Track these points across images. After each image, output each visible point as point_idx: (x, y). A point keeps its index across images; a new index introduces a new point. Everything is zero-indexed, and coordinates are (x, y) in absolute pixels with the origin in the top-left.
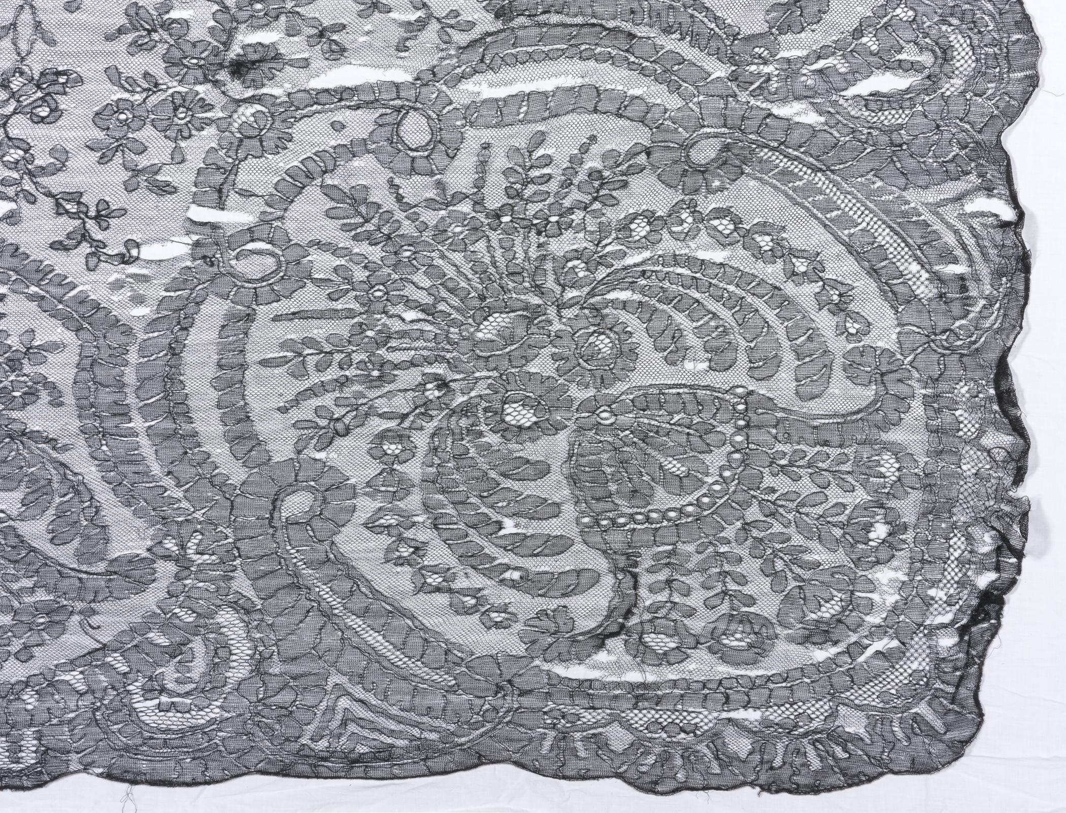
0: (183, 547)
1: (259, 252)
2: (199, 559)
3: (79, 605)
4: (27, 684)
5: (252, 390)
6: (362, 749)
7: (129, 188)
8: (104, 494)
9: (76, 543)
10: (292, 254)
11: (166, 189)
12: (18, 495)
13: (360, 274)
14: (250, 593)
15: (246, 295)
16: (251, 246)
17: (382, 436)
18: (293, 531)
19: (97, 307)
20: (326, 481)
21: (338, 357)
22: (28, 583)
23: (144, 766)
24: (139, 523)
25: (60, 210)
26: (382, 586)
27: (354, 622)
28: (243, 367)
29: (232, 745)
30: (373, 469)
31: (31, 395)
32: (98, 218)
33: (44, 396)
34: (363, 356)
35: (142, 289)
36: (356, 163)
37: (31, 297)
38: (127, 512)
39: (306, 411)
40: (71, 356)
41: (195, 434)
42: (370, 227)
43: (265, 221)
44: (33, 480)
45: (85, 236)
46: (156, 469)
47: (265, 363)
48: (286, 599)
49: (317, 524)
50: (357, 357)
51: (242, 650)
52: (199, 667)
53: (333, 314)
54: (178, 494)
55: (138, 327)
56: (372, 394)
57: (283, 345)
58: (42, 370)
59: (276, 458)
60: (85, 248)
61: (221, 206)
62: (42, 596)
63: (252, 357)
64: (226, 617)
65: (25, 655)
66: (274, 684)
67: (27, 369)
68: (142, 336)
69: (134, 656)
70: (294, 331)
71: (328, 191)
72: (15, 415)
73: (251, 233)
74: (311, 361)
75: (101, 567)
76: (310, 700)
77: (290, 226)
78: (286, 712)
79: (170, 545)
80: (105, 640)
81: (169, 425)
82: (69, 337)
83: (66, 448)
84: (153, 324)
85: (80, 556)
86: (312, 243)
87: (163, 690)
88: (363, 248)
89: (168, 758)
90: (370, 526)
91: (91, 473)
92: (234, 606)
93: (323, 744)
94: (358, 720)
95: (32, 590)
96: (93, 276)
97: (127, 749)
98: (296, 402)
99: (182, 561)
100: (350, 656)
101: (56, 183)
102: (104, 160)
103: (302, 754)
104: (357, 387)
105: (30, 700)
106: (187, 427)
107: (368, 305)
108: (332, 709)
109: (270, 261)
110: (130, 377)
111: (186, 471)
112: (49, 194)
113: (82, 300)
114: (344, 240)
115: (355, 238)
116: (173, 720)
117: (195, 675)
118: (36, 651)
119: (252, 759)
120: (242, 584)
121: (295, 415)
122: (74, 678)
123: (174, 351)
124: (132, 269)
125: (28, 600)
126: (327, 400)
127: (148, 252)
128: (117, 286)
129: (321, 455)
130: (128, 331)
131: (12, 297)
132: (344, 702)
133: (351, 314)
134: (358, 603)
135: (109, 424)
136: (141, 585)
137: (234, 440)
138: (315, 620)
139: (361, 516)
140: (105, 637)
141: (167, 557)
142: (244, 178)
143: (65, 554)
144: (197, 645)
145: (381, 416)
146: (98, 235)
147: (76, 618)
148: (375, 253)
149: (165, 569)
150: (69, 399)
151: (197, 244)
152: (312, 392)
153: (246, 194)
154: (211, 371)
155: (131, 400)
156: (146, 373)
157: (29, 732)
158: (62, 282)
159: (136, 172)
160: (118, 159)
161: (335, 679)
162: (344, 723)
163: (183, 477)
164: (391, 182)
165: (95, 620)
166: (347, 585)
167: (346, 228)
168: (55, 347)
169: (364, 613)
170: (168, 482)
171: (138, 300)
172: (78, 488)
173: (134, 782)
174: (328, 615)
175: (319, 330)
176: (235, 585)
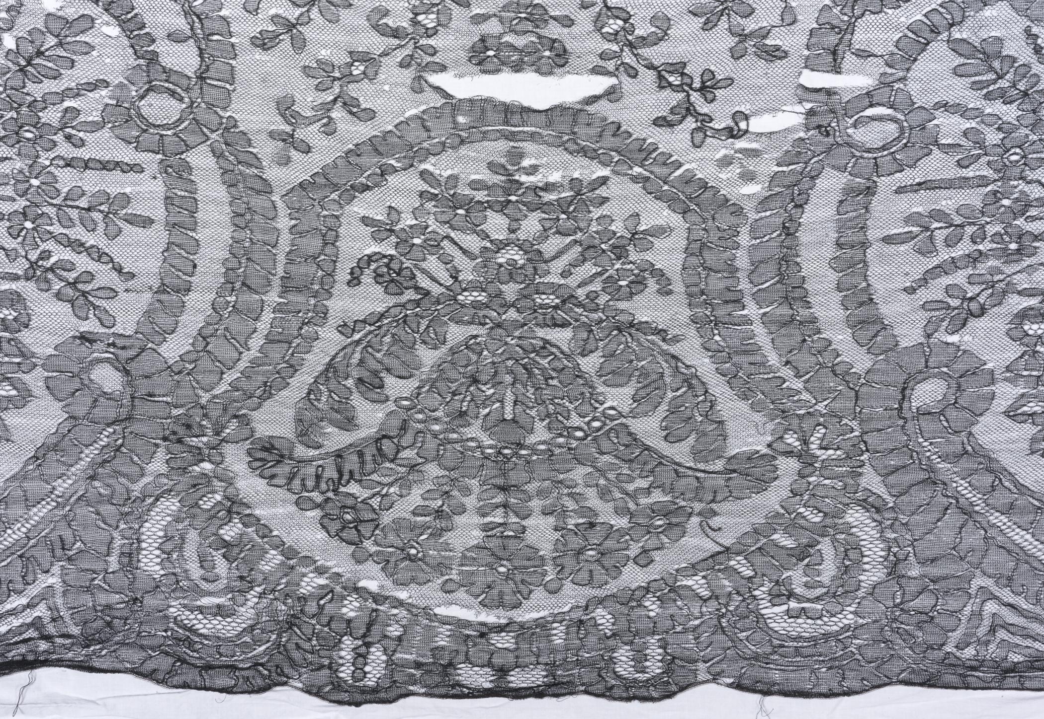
0: (805, 442)
1: (880, 119)
2: (823, 455)
3: (698, 506)
4: (647, 590)
5: (875, 271)
6: (1016, 658)
7: (736, 55)
8: (718, 388)
9: (691, 439)
10: (916, 118)
11: (775, 54)
12: (628, 391)
13: (993, 137)
14: (881, 490)
15: (866, 165)
16: (870, 112)
17: (1023, 315)
18: (924, 423)
19: (705, 186)
20: (960, 366)
21: (969, 230)
22: (643, 483)
23: (777, 676)
24: (758, 417)
25: (662, 84)
26: (1027, 481)
27: (998, 519)
28: (864, 245)
29: (870, 653)
30: (1013, 351)
31: (639, 283)
32: (703, 89)
33: (652, 285)
34: (999, 228)
35: (751, 165)
36: (988, 12)
37: (635, 179)
38: (743, 406)
39: (935, 291)
40: (678, 240)
41: (814, 320)
42: (1003, 83)
43: (885, 83)
44: (644, 374)
45: (689, 110)
46: (773, 359)
47: (888, 240)
48: (921, 496)
49: (952, 413)
50: (991, 230)
51: (874, 551)
52: (828, 570)
53: (963, 183)
54: (798, 385)
55: (749, 207)
56: (1009, 269)
57: (909, 219)
58: (649, 256)
59: (904, 344)
60: (690, 123)
61: (837, 69)
62: (657, 496)
63: (873, 234)
64: (855, 516)
65: (644, 559)
66: (912, 588)
67: (633, 256)
68: (753, 216)
69: (758, 560)
70: (919, 204)
71: (955, 46)
72: (622, 305)
73: (869, 98)
74: (940, 236)
75: (719, 465)
76: (953, 604)
77: (913, 87)
78: (927, 618)
79: (791, 440)
80: (727, 542)
81: (785, 311)
82: (677, 220)
83: (676, 339)
84: (764, 203)
85: (696, 453)
86: (938, 106)
87: (791, 595)
88: (997, 108)
89: (800, 668)
90: (1012, 414)
91: (704, 365)
92: (864, 504)
93: (969, 652)
94: (1006, 626)
95: (648, 491)
96: (699, 153)
97: (756, 657)
98: (924, 281)
99: (805, 457)
100: (995, 556)
101: (657, 54)
102: (708, 26)
103: (949, 663)
104: (992, 263)
105: (652, 606)
106: (804, 313)
107: (1003, 171)
108: (978, 615)
109: (892, 127)
110: (742, 261)
111: (806, 360)
112: (651, 67)
113: (688, 180)
114: (974, 100)
115: (987, 97)
116: (804, 627)
117: (825, 578)
118: (657, 556)
119: (894, 667)
120: (871, 480)
121: (924, 295)
122: (696, 583)
123: (789, 230)
124: (741, 144)
125: (643, 501)
126: (959, 278)
127: (757, 125)
128: (725, 162)
129: (954, 339)
130: (738, 211)
131: (614, 179)
132: (991, 607)
133: (983, 182)
134: (1001, 498)
135: (721, 312)
136: (762, 484)
137: (857, 325)
138: (953, 518)
139: (1001, 404)
140: (728, 540)
141: (788, 454)
142: (860, 38)
143: (680, 452)
144: (826, 547)
145: (1020, 293)
146: (703, 108)
147: (695, 520)
148: (1010, 113)
149: (788, 466)
150: (678, 287)
151: (811, 113)
152: (941, 269)
153: (864, 55)
154: (829, 251)
155: (744, 285)
156: (759, 255)
157: (653, 640)
158: (666, 161)
159: (743, 37)
160: (723, 24)
161: (979, 581)
162: (993, 630)
163: (802, 366)
164: (1028, 32)
165: (716, 522)
166: (988, 479)
167: (977, 86)
168: (661, 231)
169: (1009, 510)
170: (787, 372)
171: (748, 177)
172: (692, 381)
173: (766, 693)
174: (968, 512)
175: (948, 202)
176: (864, 482)
